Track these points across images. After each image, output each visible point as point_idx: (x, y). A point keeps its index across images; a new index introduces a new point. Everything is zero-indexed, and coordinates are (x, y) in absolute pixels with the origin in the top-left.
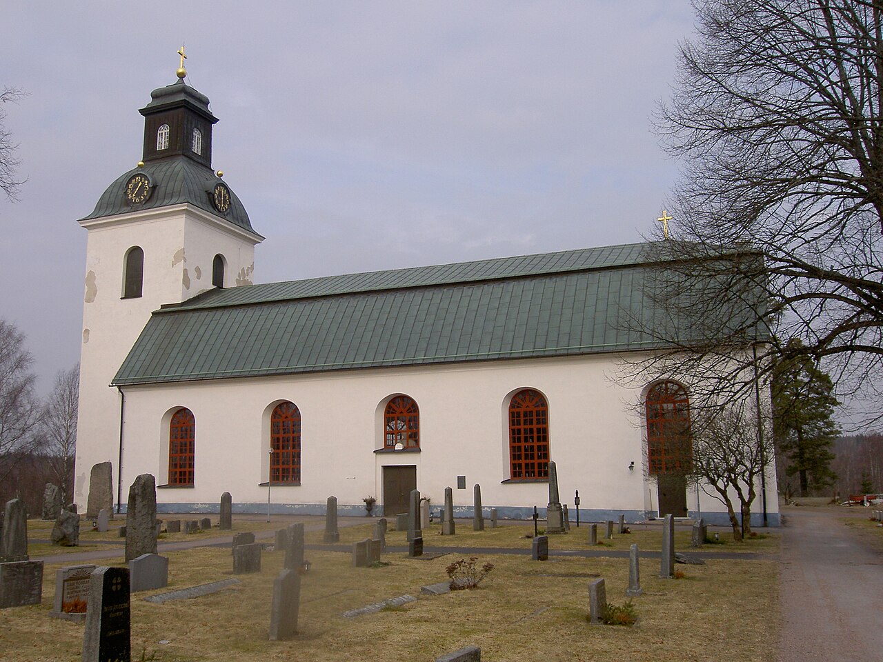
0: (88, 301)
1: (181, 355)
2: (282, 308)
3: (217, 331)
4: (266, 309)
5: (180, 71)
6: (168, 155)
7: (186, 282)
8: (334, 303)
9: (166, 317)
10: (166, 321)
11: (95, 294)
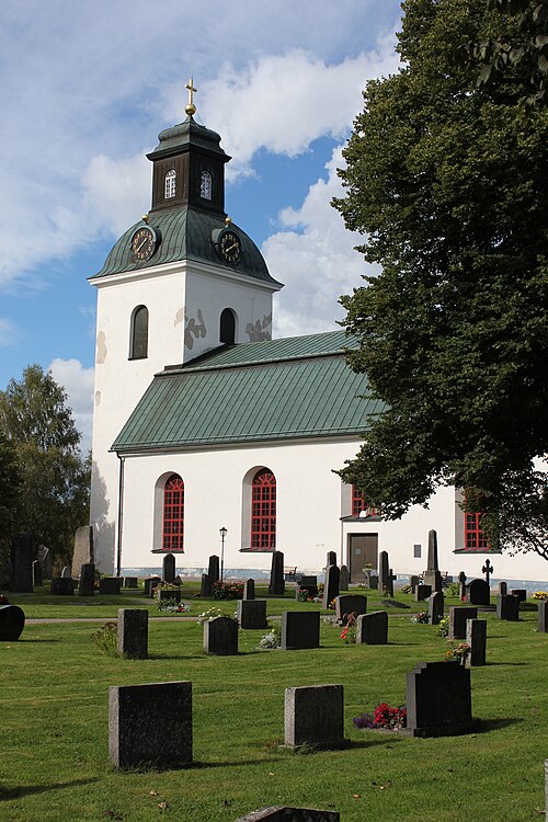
0: (99, 363)
1: (174, 420)
2: (271, 370)
3: (210, 394)
4: (256, 371)
5: (188, 107)
6: (174, 204)
7: (188, 342)
8: (317, 364)
9: (167, 379)
10: (166, 383)
11: (105, 355)
